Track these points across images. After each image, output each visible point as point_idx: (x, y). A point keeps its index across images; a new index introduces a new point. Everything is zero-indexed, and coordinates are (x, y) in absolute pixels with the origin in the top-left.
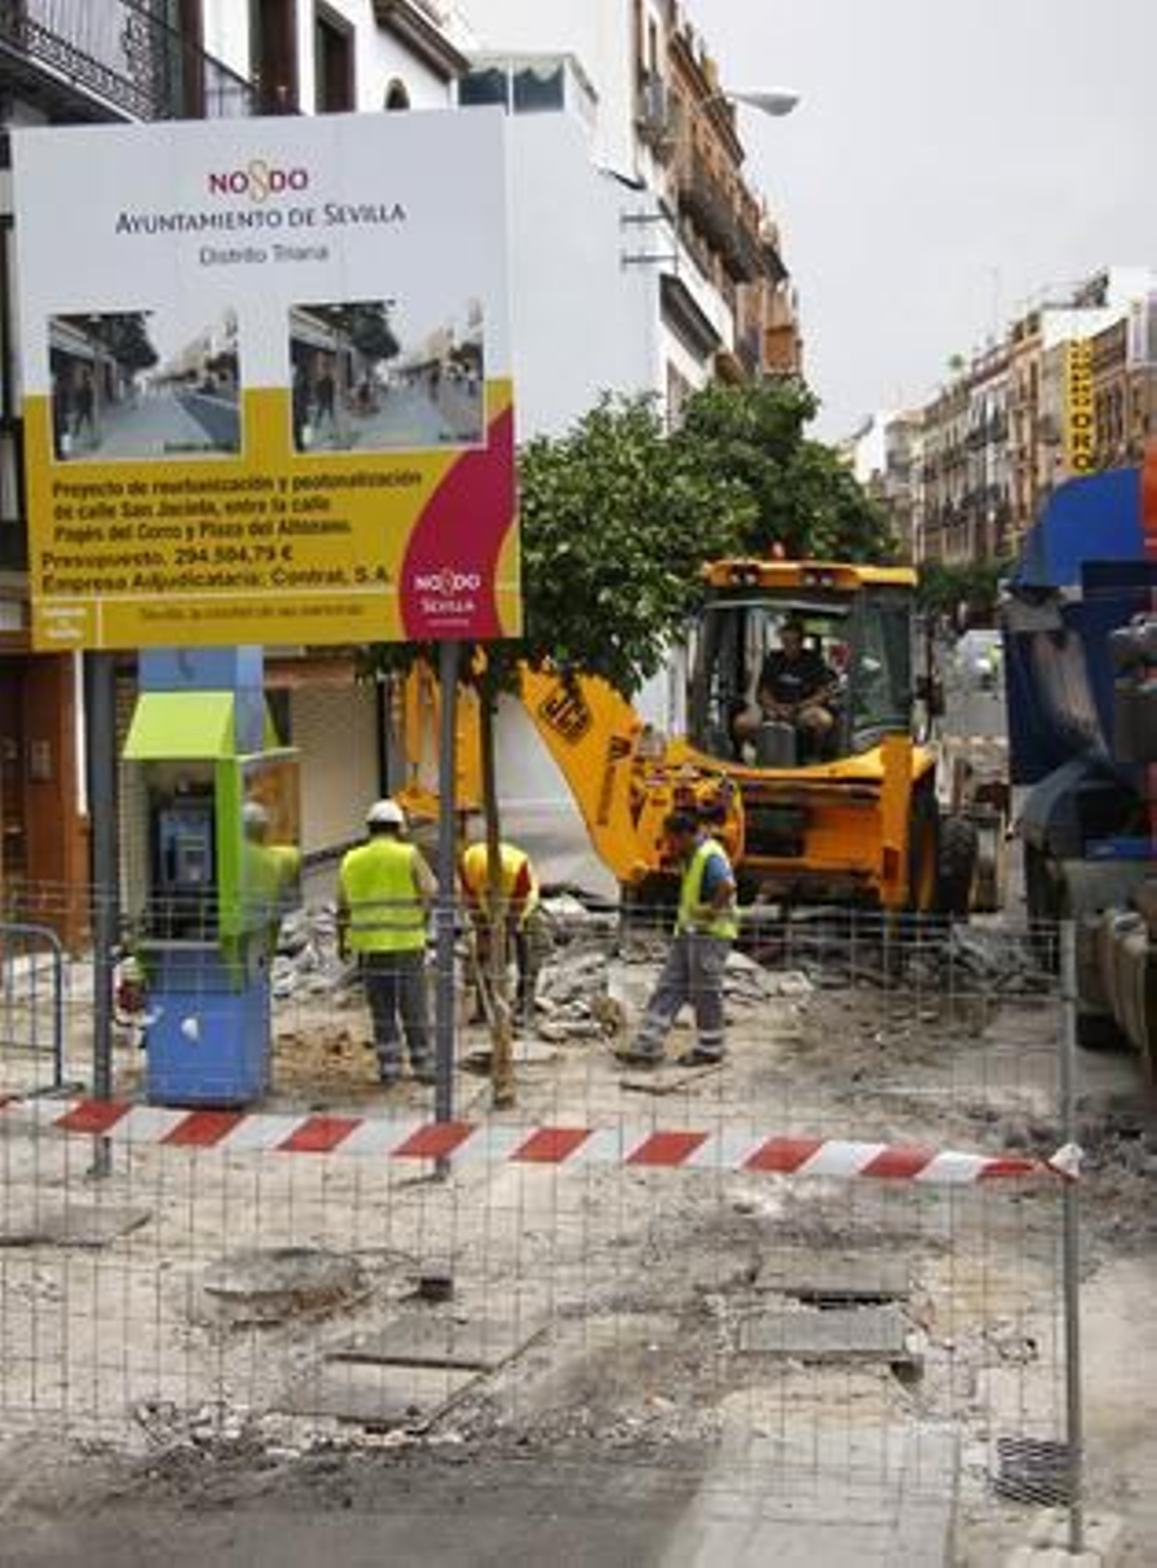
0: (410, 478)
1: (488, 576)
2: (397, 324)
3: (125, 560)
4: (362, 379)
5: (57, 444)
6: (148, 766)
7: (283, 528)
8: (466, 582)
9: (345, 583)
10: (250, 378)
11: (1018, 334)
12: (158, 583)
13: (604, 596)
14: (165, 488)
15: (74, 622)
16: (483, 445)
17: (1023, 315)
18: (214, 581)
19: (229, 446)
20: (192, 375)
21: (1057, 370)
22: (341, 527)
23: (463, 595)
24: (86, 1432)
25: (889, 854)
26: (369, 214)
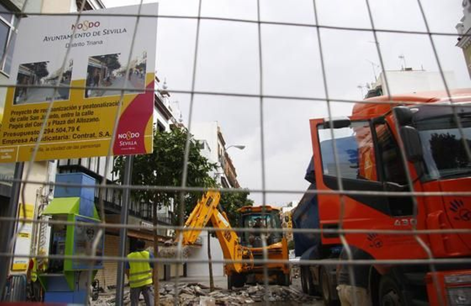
0: (119, 104)
1: (142, 133)
2: (121, 60)
3: (29, 133)
4: (108, 75)
5: (15, 99)
7: (78, 121)
8: (135, 135)
9: (96, 137)
14: (44, 111)
15: (10, 153)
16: (144, 92)
18: (54, 138)
19: (65, 97)
20: (58, 78)
22: (96, 120)
26: (116, 31)
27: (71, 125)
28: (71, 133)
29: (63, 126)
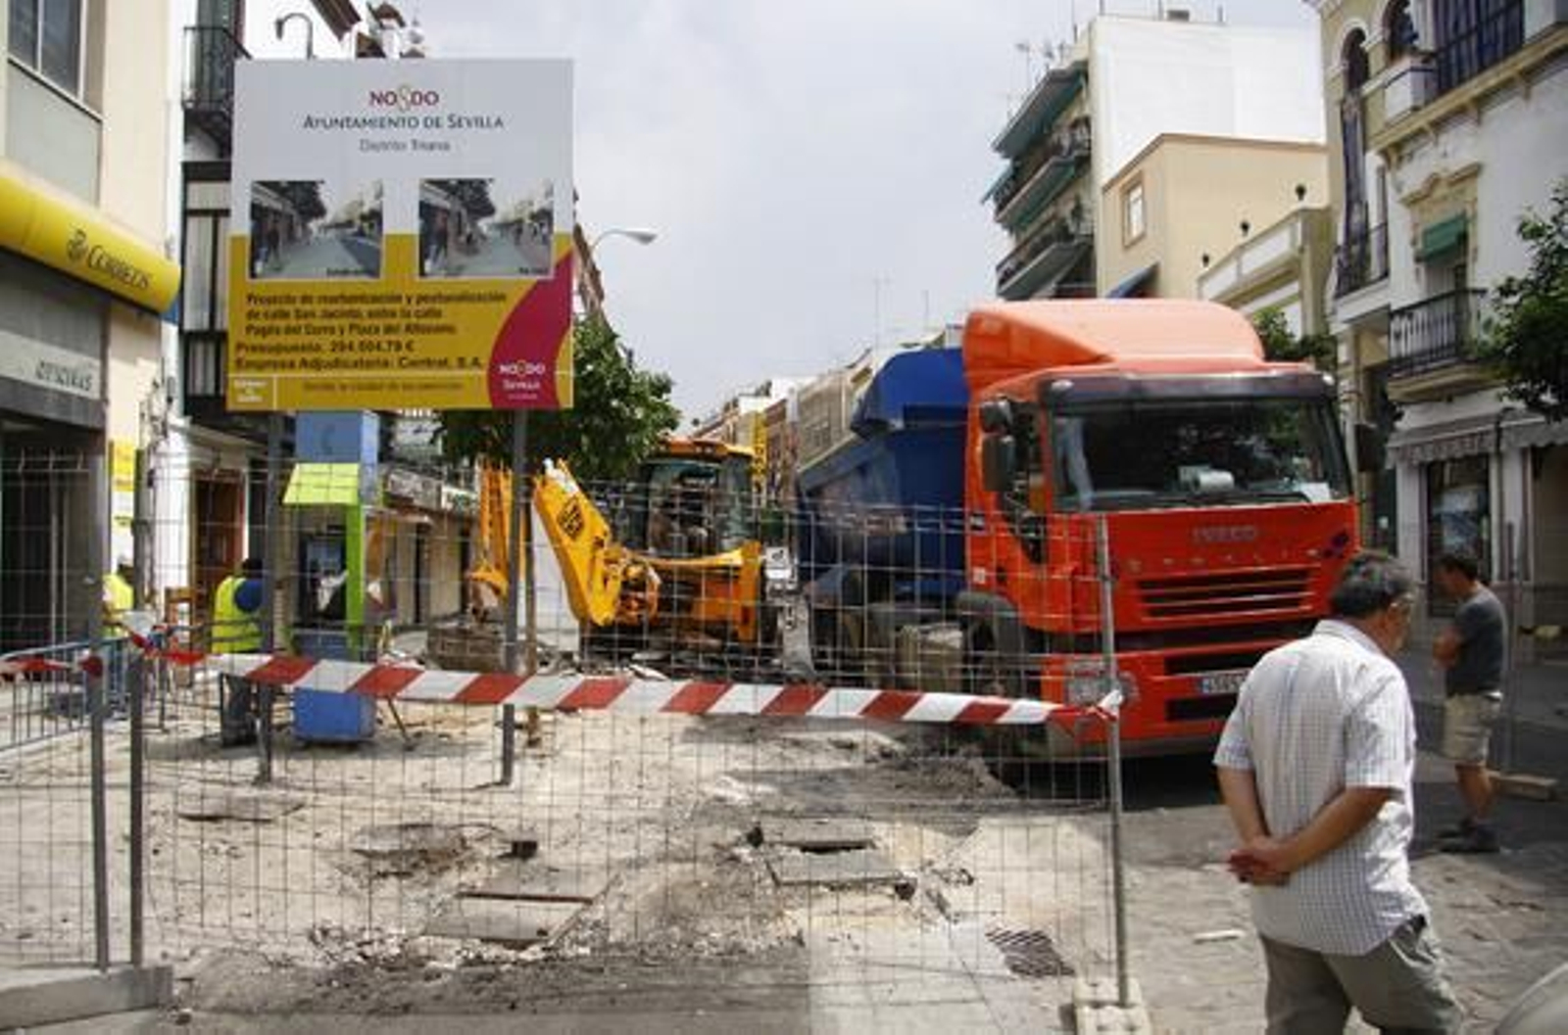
0: (500, 297)
1: (551, 366)
2: (494, 194)
3: (295, 348)
4: (468, 230)
5: (252, 268)
6: (301, 509)
7: (408, 328)
8: (535, 369)
9: (450, 368)
10: (389, 227)
12: (317, 365)
14: (324, 299)
15: (257, 391)
16: (551, 276)
18: (356, 365)
19: (373, 272)
20: (349, 224)
22: (449, 329)
23: (532, 378)
24: (273, 949)
26: (480, 122)
27: (393, 337)
28: (393, 356)
29: (374, 338)
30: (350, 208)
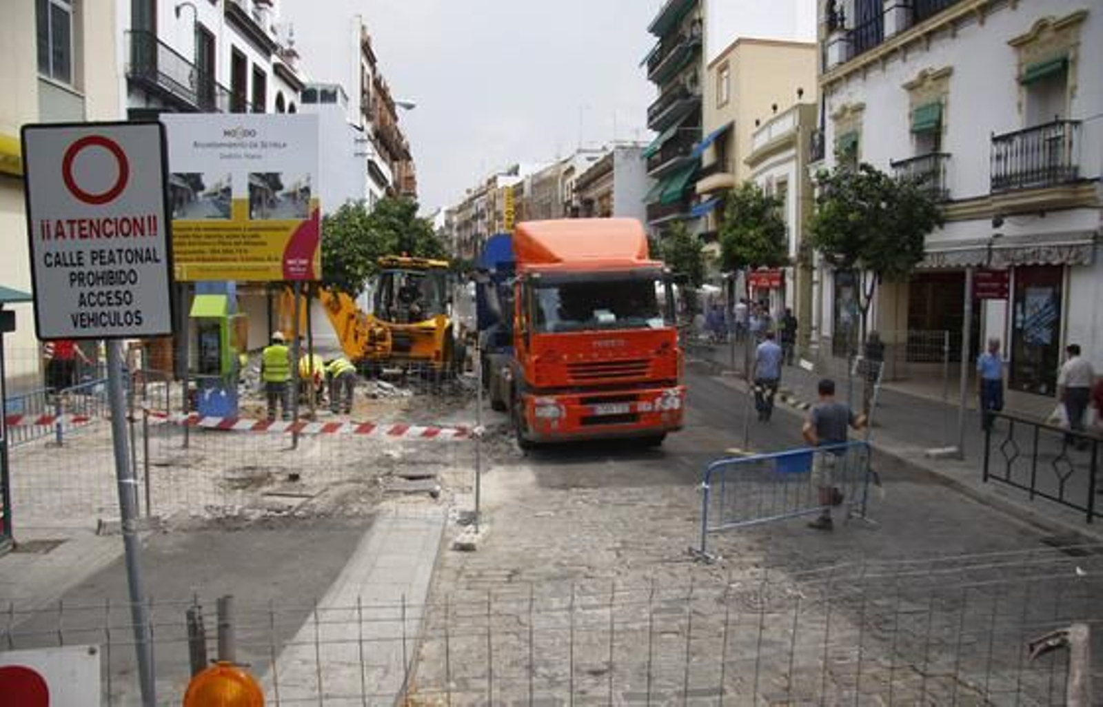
0: (285, 229)
1: (310, 259)
2: (283, 180)
3: (194, 252)
4: (271, 197)
6: (197, 319)
7: (245, 243)
8: (304, 262)
9: (265, 261)
10: (235, 195)
11: (489, 182)
12: (204, 260)
13: (347, 267)
14: (206, 229)
16: (310, 219)
17: (490, 176)
18: (222, 260)
19: (228, 216)
20: (215, 194)
21: (501, 196)
22: (264, 244)
23: (302, 266)
24: (193, 513)
25: (438, 353)
26: (275, 145)
27: (238, 247)
28: (238, 255)
29: (229, 248)
30: (217, 186)
